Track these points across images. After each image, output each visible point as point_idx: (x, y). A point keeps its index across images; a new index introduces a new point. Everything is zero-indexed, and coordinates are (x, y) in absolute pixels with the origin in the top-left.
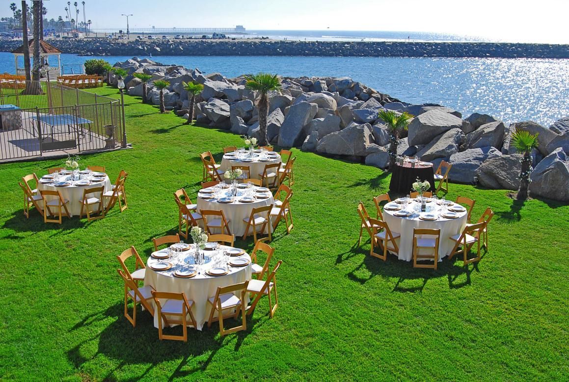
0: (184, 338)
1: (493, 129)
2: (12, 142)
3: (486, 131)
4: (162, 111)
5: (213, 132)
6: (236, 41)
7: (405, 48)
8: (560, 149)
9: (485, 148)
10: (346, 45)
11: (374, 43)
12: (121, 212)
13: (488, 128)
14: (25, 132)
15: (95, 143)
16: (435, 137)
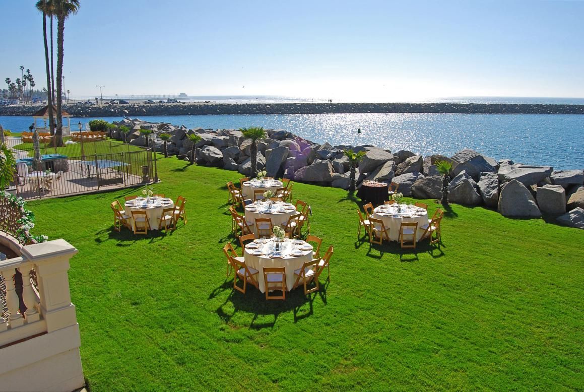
0: (283, 298)
1: (417, 160)
2: (70, 181)
3: (412, 161)
4: (166, 157)
5: (214, 170)
6: (186, 104)
7: (310, 108)
8: (463, 172)
9: (415, 173)
10: (268, 106)
11: (288, 104)
12: (185, 225)
13: (413, 160)
14: (76, 174)
15: (131, 179)
16: (377, 167)
